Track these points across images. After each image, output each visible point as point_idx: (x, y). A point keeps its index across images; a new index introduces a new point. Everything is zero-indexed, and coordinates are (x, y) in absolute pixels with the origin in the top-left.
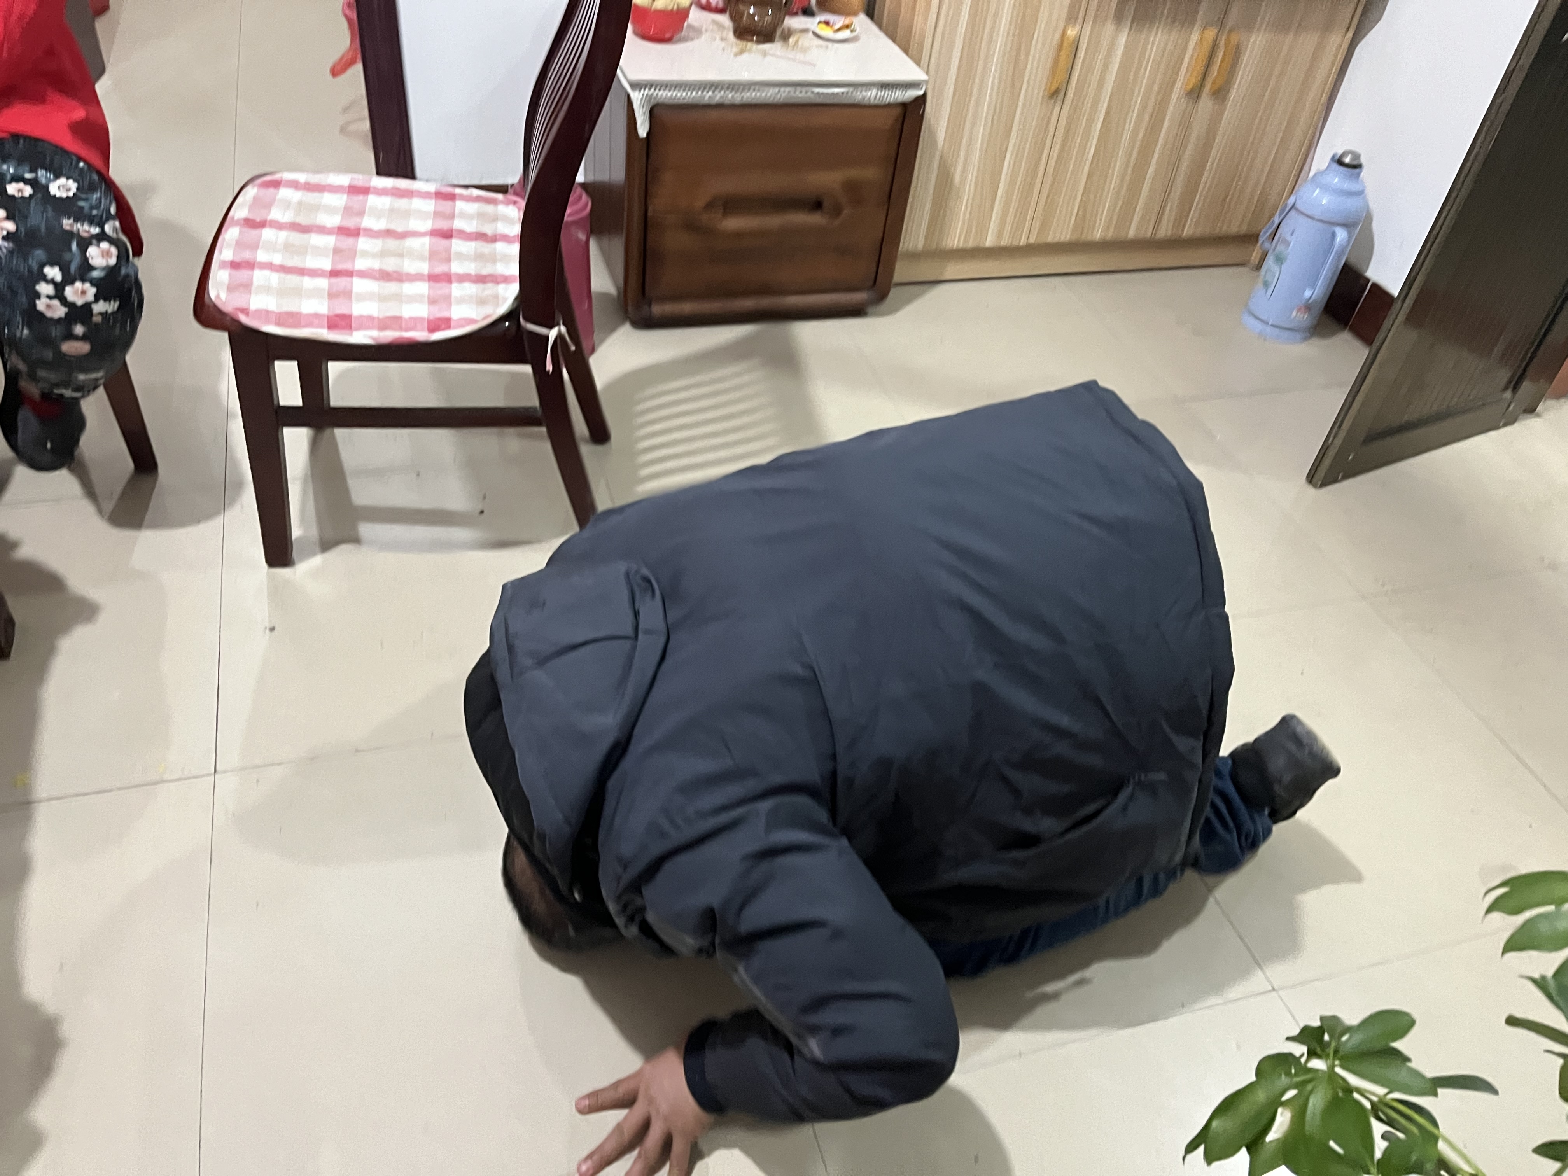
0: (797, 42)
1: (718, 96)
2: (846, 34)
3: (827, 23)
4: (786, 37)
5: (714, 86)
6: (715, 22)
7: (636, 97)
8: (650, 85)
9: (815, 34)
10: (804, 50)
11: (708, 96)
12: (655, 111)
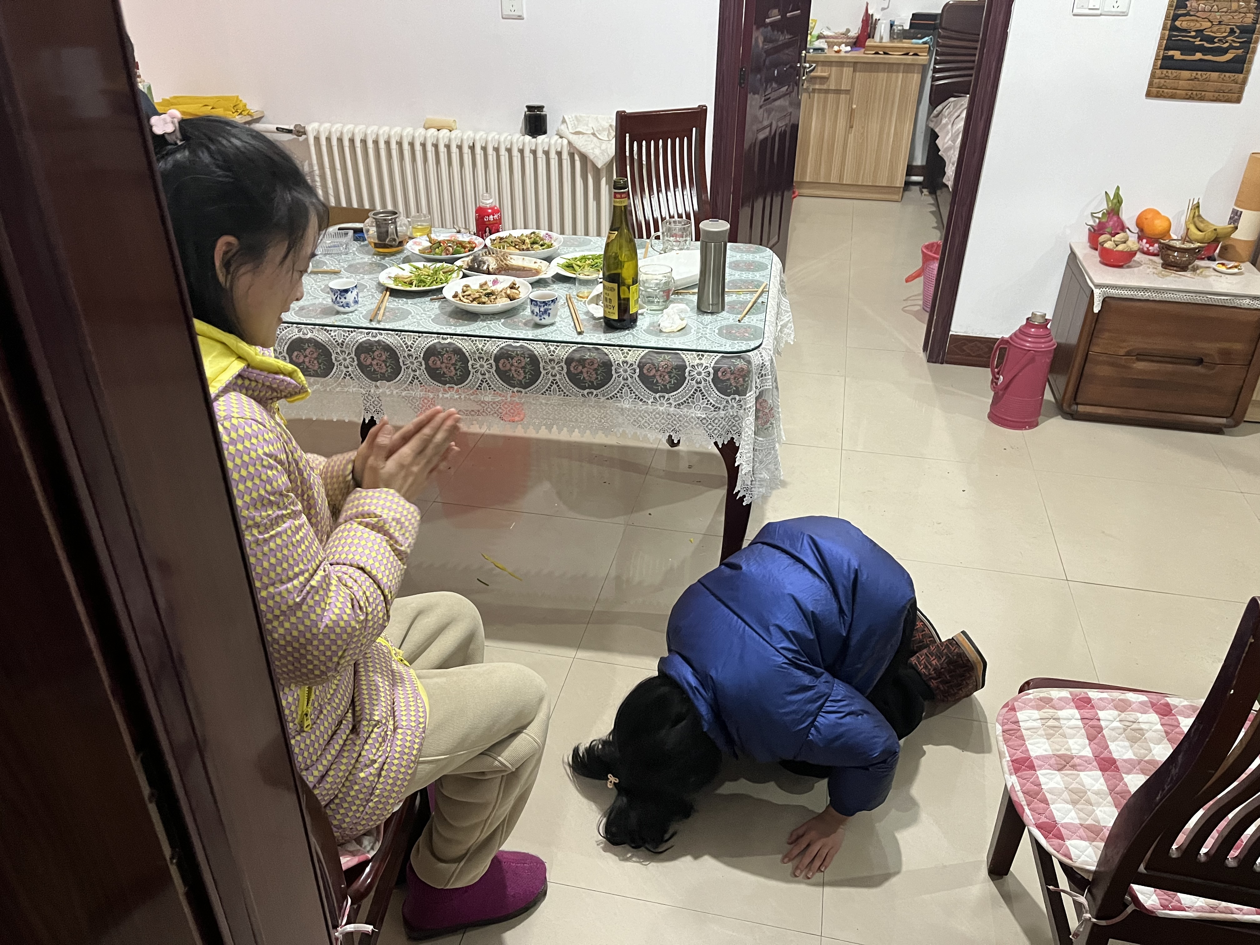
0: (1202, 272)
1: (1147, 295)
2: (1236, 270)
3: (1223, 264)
4: (1195, 269)
5: (1145, 289)
6: (1151, 260)
7: (1097, 292)
8: (1107, 286)
9: (1215, 270)
10: (1206, 277)
11: (1140, 295)
12: (1106, 301)
